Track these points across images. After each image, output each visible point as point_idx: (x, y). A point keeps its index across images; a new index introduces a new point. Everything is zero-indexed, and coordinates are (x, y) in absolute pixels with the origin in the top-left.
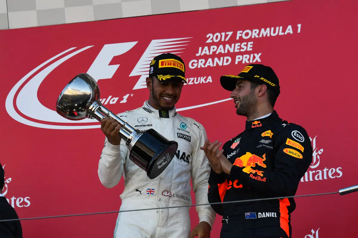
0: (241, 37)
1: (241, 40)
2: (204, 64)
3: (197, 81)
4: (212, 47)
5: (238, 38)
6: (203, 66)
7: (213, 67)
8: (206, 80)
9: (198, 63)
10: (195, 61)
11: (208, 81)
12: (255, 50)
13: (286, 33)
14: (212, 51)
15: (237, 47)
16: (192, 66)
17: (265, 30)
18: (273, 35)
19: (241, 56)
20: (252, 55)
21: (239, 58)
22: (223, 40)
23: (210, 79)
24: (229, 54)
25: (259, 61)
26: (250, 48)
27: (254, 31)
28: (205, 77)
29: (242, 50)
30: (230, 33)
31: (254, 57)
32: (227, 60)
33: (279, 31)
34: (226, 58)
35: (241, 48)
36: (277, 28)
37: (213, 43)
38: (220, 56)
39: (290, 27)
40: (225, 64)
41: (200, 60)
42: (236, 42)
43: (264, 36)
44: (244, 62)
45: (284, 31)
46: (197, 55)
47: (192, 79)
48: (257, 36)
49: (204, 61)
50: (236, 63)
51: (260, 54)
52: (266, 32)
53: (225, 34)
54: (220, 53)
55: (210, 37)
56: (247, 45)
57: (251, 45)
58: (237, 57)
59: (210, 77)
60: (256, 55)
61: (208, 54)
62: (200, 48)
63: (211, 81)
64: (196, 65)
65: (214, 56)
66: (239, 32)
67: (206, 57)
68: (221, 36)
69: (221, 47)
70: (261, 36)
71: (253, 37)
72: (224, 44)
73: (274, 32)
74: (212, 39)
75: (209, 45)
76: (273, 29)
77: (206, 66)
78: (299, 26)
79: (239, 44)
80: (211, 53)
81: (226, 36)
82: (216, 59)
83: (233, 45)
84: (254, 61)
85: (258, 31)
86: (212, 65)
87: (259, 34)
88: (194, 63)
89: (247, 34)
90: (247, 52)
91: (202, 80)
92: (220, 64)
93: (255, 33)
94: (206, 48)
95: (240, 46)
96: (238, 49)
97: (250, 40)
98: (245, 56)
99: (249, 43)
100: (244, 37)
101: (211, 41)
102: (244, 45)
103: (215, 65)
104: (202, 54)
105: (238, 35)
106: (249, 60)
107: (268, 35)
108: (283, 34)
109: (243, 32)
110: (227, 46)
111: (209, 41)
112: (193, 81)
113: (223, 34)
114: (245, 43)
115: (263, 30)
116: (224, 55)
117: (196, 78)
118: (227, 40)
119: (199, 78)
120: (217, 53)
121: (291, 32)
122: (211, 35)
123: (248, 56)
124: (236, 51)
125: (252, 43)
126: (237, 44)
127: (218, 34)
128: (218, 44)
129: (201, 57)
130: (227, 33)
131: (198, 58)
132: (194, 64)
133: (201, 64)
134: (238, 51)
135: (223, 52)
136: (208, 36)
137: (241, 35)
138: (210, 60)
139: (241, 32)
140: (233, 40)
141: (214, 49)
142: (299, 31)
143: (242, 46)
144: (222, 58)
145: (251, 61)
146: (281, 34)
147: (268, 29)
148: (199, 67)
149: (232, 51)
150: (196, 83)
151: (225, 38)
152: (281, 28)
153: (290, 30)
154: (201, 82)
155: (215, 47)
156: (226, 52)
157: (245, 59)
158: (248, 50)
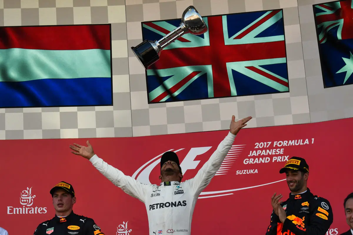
0: (276, 146)
1: (277, 147)
2: (253, 162)
3: (248, 172)
4: (258, 151)
5: (274, 146)
6: (252, 163)
7: (259, 163)
8: (254, 171)
9: (249, 160)
10: (248, 160)
11: (255, 172)
12: (285, 154)
13: (304, 144)
14: (258, 153)
15: (274, 152)
16: (246, 162)
17: (292, 142)
18: (296, 144)
19: (276, 158)
20: (283, 157)
21: (275, 158)
22: (265, 147)
23: (256, 171)
24: (269, 155)
25: (287, 160)
26: (282, 152)
27: (285, 141)
28: (253, 170)
29: (277, 154)
30: (270, 143)
31: (284, 158)
32: (268, 160)
33: (300, 142)
34: (266, 158)
35: (276, 152)
36: (299, 140)
37: (259, 149)
38: (263, 157)
39: (307, 140)
40: (266, 162)
41: (251, 159)
42: (273, 148)
43: (291, 145)
44: (278, 161)
45: (303, 142)
46: (249, 156)
47: (245, 171)
48: (286, 145)
49: (253, 159)
50: (273, 161)
51: (288, 156)
52: (291, 143)
53: (267, 143)
54: (263, 155)
55: (257, 144)
56: (280, 151)
57: (282, 150)
58: (274, 158)
59: (256, 170)
60: (285, 157)
61: (256, 155)
62: (251, 152)
63: (257, 172)
64: (248, 162)
65: (259, 156)
66: (275, 142)
67: (254, 157)
68: (264, 144)
69: (264, 151)
70: (289, 145)
71: (284, 145)
72: (266, 149)
73: (297, 143)
74: (258, 146)
75: (256, 150)
76: (296, 141)
77: (254, 163)
78: (313, 139)
79: (275, 150)
80: (258, 155)
81: (267, 144)
82: (261, 159)
83: (271, 150)
84: (285, 160)
85: (287, 142)
86: (258, 163)
87: (287, 144)
88: (247, 160)
89: (280, 144)
90: (280, 155)
91: (251, 171)
92: (263, 162)
93: (285, 143)
94: (255, 152)
95: (276, 151)
96: (274, 153)
97: (282, 147)
98: (278, 157)
99: (282, 149)
100: (279, 146)
101: (258, 147)
102: (278, 150)
103: (260, 162)
104: (252, 155)
105: (275, 144)
106: (281, 160)
107: (294, 145)
108: (303, 144)
109: (278, 142)
110: (268, 151)
111: (256, 147)
112: (246, 172)
113: (265, 143)
114: (279, 149)
115: (290, 141)
116: (266, 156)
117: (248, 170)
118: (268, 147)
119: (250, 170)
120: (261, 155)
121: (308, 143)
122: (258, 144)
123: (280, 157)
124: (273, 154)
125: (283, 149)
126: (274, 150)
127: (262, 143)
128: (262, 150)
129: (251, 157)
130: (268, 143)
131: (249, 158)
132: (247, 162)
133: (251, 161)
134: (275, 154)
135: (265, 154)
136: (256, 144)
137: (276, 144)
138: (257, 159)
139: (277, 142)
140: (271, 147)
141: (259, 152)
142: (313, 143)
143: (277, 151)
144: (264, 158)
145: (282, 161)
146: (301, 144)
147: (293, 141)
148: (250, 163)
149: (270, 154)
150: (247, 173)
151: (266, 146)
152: (302, 140)
153: (307, 142)
154: (251, 173)
155: (260, 151)
156: (267, 154)
157: (279, 159)
158: (281, 153)
